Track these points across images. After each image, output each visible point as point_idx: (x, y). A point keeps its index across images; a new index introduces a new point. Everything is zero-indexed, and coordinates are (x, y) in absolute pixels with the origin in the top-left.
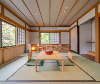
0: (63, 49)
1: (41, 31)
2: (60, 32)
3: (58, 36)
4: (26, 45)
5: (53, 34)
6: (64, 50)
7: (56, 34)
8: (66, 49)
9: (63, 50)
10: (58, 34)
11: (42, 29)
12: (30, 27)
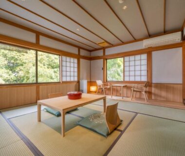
0: (160, 96)
1: (107, 56)
2: (149, 52)
3: (144, 62)
4: (78, 82)
5: (132, 58)
6: (162, 99)
7: (138, 57)
8: (170, 96)
9: (159, 99)
10: (144, 56)
11: (109, 52)
12: (90, 51)
